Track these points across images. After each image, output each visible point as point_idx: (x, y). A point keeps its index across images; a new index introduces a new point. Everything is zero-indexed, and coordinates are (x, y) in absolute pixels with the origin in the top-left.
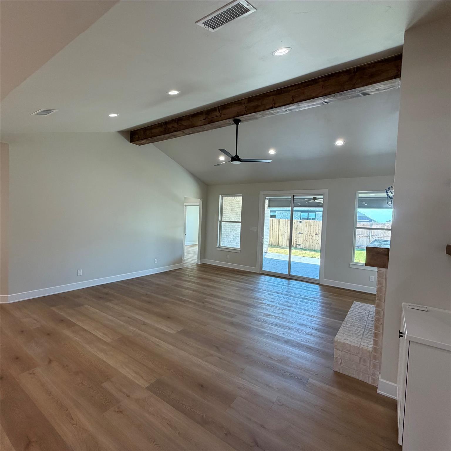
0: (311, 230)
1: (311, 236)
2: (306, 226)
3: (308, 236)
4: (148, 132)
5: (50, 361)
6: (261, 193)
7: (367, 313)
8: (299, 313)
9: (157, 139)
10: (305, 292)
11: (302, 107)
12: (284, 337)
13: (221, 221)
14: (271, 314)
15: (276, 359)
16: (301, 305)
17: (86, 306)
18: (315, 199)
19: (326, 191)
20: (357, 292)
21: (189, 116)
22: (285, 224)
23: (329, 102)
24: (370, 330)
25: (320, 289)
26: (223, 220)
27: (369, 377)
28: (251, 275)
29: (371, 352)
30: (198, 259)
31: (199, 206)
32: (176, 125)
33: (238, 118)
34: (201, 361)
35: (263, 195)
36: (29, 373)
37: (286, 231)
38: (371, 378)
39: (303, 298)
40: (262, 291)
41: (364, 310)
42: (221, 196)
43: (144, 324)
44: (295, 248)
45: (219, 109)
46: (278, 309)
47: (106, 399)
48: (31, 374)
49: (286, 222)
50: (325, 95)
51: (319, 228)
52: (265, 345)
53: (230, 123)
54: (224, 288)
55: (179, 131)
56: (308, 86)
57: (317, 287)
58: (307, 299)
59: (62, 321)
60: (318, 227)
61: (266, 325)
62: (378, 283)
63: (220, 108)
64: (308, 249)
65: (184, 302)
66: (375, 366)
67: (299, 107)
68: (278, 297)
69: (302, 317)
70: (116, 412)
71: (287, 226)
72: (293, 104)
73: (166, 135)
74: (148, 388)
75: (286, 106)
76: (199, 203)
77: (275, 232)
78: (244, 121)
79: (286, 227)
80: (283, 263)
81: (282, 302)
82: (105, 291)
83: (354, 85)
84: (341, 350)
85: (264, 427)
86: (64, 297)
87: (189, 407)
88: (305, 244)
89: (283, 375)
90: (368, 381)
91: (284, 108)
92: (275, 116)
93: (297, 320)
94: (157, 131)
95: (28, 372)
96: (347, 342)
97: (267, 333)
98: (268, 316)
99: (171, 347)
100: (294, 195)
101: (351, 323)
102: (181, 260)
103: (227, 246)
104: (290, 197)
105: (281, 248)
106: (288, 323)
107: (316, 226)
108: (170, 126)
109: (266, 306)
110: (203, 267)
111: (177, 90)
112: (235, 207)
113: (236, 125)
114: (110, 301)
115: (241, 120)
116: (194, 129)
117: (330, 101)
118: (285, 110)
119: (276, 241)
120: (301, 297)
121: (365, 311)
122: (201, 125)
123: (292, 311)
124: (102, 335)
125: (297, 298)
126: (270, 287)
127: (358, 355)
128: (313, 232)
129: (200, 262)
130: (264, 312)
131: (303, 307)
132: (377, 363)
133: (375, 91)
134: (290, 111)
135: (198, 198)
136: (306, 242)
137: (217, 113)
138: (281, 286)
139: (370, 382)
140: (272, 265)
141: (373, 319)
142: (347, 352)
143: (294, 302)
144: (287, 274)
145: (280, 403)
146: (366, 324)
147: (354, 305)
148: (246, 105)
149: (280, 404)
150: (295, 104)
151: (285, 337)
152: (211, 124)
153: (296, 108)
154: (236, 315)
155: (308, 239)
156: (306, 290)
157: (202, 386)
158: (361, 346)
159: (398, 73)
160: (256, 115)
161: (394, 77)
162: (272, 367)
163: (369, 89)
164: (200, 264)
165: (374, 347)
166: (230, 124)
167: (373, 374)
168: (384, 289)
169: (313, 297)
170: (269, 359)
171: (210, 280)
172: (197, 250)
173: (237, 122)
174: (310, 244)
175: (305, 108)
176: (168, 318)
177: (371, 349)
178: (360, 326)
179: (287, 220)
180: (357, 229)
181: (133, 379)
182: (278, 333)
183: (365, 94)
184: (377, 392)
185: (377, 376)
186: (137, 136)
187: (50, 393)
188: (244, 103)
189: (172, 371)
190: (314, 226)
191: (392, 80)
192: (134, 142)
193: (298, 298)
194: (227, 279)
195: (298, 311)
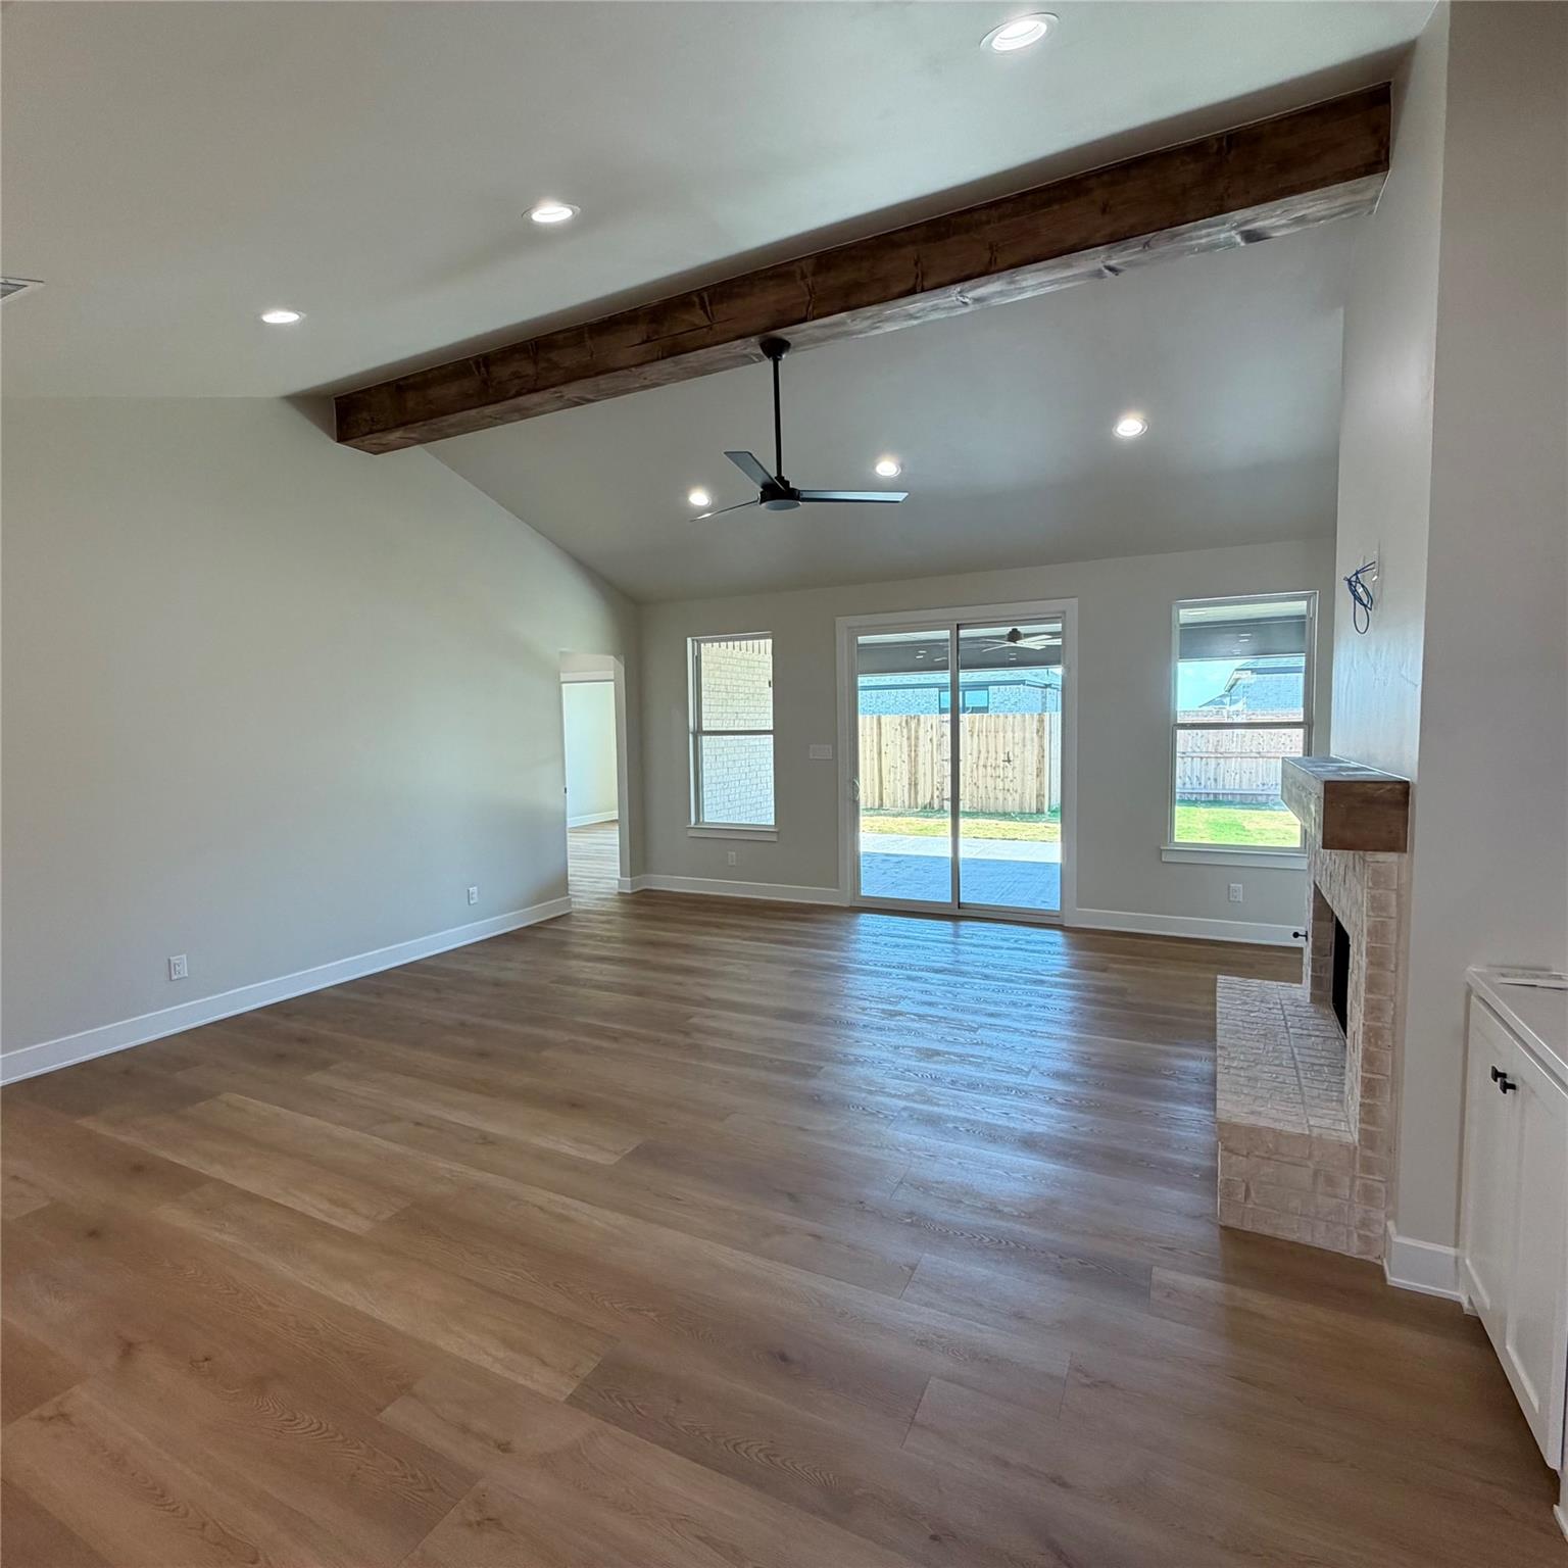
0: (987, 748)
1: (989, 768)
2: (972, 736)
3: (981, 768)
4: (412, 400)
5: (128, 1349)
6: (842, 622)
7: (1275, 1011)
8: (1033, 1033)
9: (452, 426)
10: (1025, 960)
11: (1023, 288)
12: (1012, 1125)
13: (699, 732)
14: (941, 1047)
15: (1016, 1213)
16: (1030, 1005)
17: (235, 1098)
18: (1014, 636)
19: (1072, 605)
20: (1193, 943)
21: (579, 329)
22: (902, 732)
23: (1119, 267)
24: (1316, 1068)
25: (1069, 944)
26: (704, 729)
27: (1349, 1235)
28: (826, 917)
29: (1356, 1148)
30: (622, 875)
31: (612, 683)
32: (529, 369)
33: (779, 333)
34: (749, 1258)
35: (849, 628)
36: (41, 1419)
37: (905, 757)
38: (1355, 1235)
39: (1027, 981)
40: (881, 969)
41: (1262, 1002)
42: (693, 640)
43: (486, 1140)
44: (939, 810)
45: (702, 299)
46: (959, 1029)
47: (414, 1476)
48: (51, 1418)
49: (904, 724)
50: (1115, 239)
51: (1013, 737)
52: (960, 1163)
53: (745, 356)
54: (746, 972)
55: (545, 388)
56: (1048, 203)
57: (1057, 936)
58: (1042, 982)
59: (139, 1169)
60: (1009, 734)
61: (937, 1089)
62: (1372, 906)
63: (705, 295)
64: (985, 814)
65: (615, 1039)
66: (1368, 1194)
67: (1012, 287)
68: (943, 985)
69: (1048, 1047)
70: (470, 1525)
71: (909, 738)
72: (995, 276)
73: (490, 410)
74: (574, 1400)
75: (967, 284)
76: (612, 672)
77: (868, 761)
78: (802, 344)
79: (905, 743)
80: (916, 867)
81: (963, 1001)
82: (297, 1026)
83: (1222, 199)
84: (1245, 1153)
85: (1064, 1485)
86: (127, 1072)
87: (760, 1451)
88: (972, 795)
89: (1059, 1267)
90: (1345, 1248)
91: (960, 292)
92: (919, 325)
93: (1037, 1061)
94: (452, 390)
95: (35, 1412)
96: (1263, 1123)
97: (949, 1119)
98: (932, 1056)
99: (622, 1220)
100: (958, 625)
101: (1244, 1053)
102: (560, 885)
103: (720, 821)
104: (945, 634)
105: (894, 815)
106: (1008, 1073)
107: (1005, 732)
108: (502, 372)
109: (914, 1020)
110: (645, 904)
111: (566, 200)
112: (737, 680)
113: (769, 363)
114: (324, 1065)
115: (790, 341)
116: (603, 381)
117: (1126, 262)
118: (961, 299)
119: (873, 793)
120: (1021, 978)
121: (1268, 1006)
122: (632, 363)
123: (1006, 1029)
124: (326, 1206)
125: (1007, 981)
126: (903, 952)
127: (1309, 1163)
128: (996, 752)
129: (632, 885)
130: (914, 1045)
131: (1040, 1011)
132: (1376, 1184)
133: (1291, 225)
134: (978, 306)
135: (610, 654)
136: (975, 788)
137: (697, 317)
138: (939, 945)
139: (1352, 1248)
140: (885, 873)
141: (1303, 1029)
142: (1266, 1155)
143: (1001, 997)
144: (950, 901)
145: (1086, 1376)
146: (1292, 1053)
147: (1224, 988)
148: (810, 283)
149: (1085, 1381)
150: (1000, 274)
151: (1018, 1127)
152: (672, 358)
153: (1001, 293)
154: (822, 1068)
155: (980, 778)
156: (1026, 950)
157: (784, 1358)
158: (1316, 1132)
159: (1378, 153)
160: (849, 321)
161: (1363, 170)
162: (1012, 1245)
163: (1271, 217)
164: (633, 894)
165: (1365, 1130)
166: (747, 360)
167: (1365, 1223)
168: (1393, 924)
169: (1057, 973)
170: (992, 1214)
171: (687, 948)
172: (615, 845)
173: (775, 349)
174: (987, 793)
175: (1035, 294)
176: (574, 1105)
177: (1354, 1137)
178: (1277, 1058)
179: (904, 719)
180: (1179, 731)
181: (508, 1374)
182: (989, 1113)
183: (1252, 237)
184: (1389, 1283)
185: (1377, 1226)
186: (365, 415)
187: (158, 1492)
188: (804, 277)
189: (652, 1314)
190: (996, 732)
191: (1357, 180)
192: (350, 442)
193: (1012, 981)
194: (745, 939)
195: (1029, 1027)
